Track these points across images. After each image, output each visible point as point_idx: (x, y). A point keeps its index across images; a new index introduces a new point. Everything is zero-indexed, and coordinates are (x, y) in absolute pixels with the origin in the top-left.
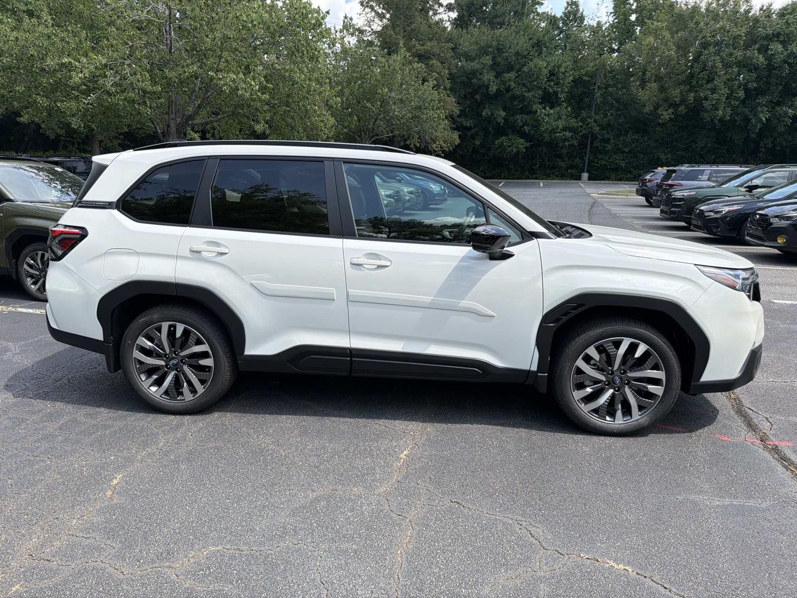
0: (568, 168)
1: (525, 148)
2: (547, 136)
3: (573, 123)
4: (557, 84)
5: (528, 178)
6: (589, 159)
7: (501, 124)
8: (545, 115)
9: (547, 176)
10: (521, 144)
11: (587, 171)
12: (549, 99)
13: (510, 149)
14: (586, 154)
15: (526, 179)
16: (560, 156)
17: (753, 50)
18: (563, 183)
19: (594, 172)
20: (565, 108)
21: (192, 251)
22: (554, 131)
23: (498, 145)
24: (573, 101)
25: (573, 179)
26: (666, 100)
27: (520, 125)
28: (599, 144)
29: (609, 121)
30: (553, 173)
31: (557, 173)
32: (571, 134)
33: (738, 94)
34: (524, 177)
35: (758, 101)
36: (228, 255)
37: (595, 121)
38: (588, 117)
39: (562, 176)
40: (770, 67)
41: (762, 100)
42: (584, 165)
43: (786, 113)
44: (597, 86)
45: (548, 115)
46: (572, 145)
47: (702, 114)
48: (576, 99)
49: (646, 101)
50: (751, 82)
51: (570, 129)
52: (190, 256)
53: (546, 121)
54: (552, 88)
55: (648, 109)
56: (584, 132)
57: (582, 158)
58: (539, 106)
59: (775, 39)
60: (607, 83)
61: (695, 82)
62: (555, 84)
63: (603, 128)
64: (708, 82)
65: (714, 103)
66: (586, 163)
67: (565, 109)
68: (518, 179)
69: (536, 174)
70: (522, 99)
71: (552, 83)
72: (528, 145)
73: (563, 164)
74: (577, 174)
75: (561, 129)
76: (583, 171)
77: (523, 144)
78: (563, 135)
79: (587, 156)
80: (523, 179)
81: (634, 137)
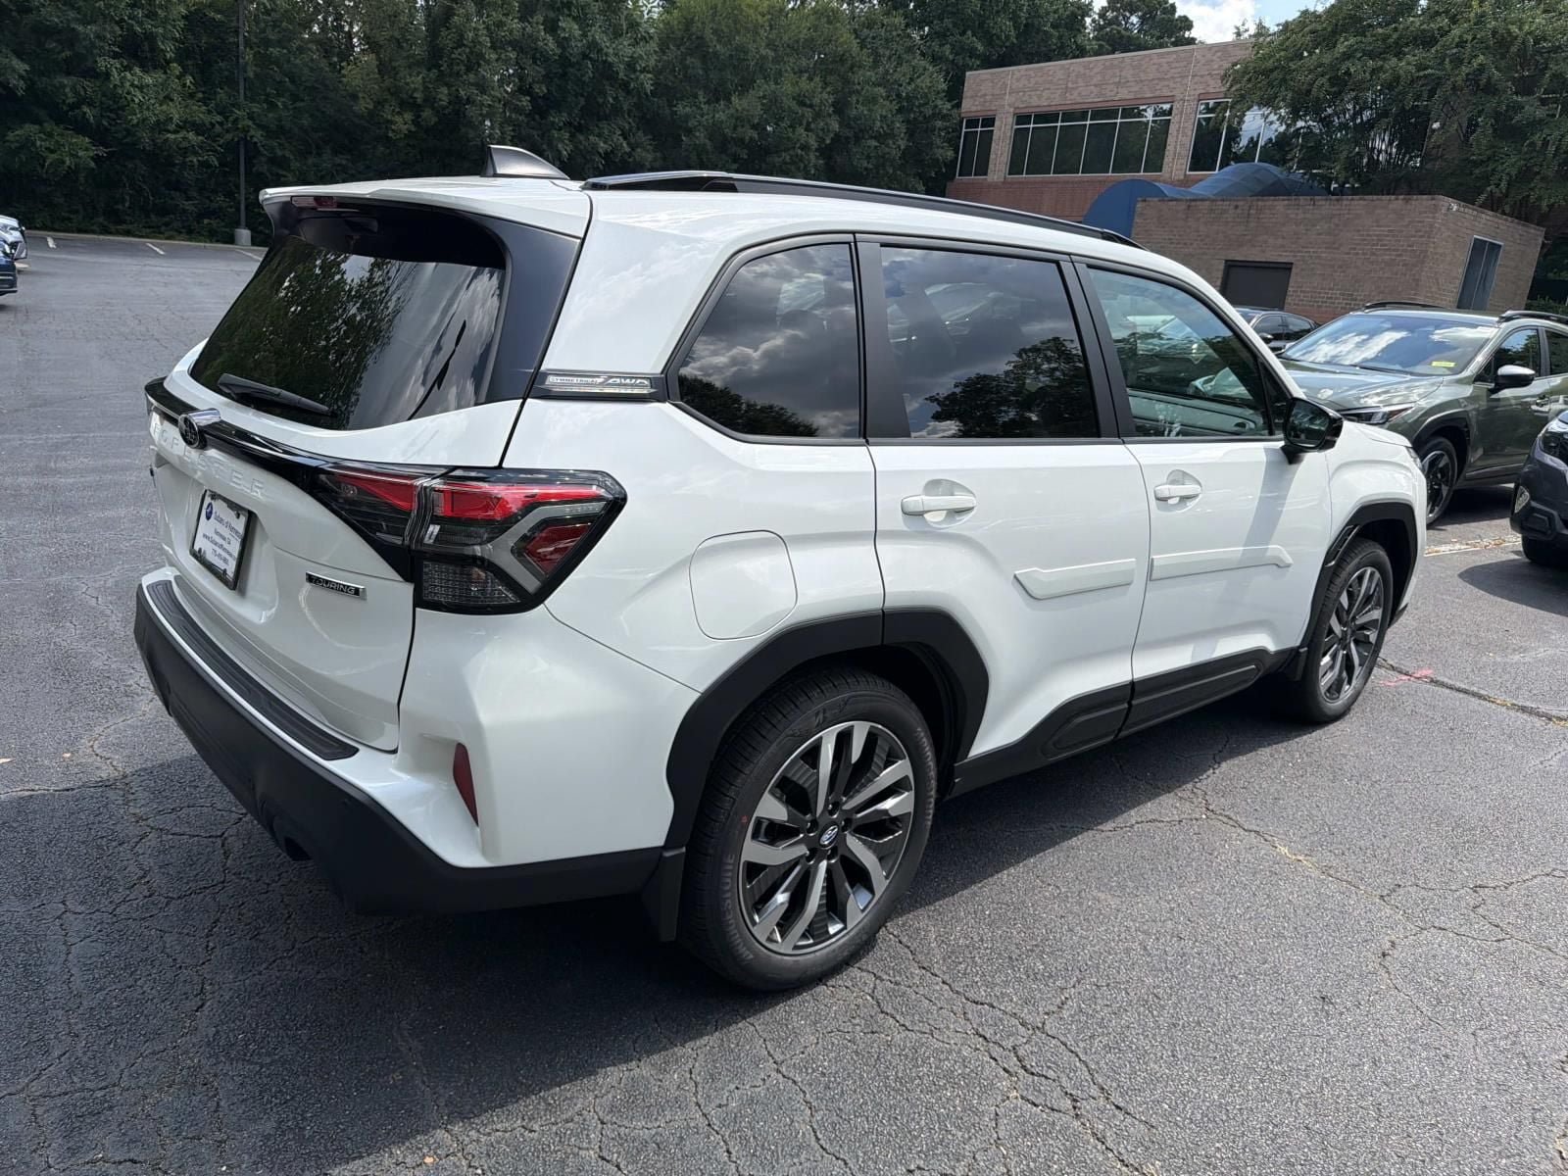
0: (200, 216)
1: (92, 158)
2: (145, 137)
3: (199, 113)
4: (151, 15)
5: (106, 231)
6: (246, 199)
7: (20, 93)
8: (132, 85)
9: (155, 231)
10: (82, 150)
11: (247, 226)
12: (138, 51)
13: (55, 156)
14: (238, 187)
15: (101, 233)
16: (177, 186)
17: (537, 23)
18: (196, 248)
19: (261, 228)
20: (179, 78)
21: (907, 513)
22: (161, 126)
23: (17, 145)
24: (190, 62)
25: (218, 241)
26: (395, 92)
27: (70, 101)
28: (266, 167)
29: (280, 120)
30: (166, 224)
31: (177, 224)
32: (200, 138)
33: (521, 101)
34: (95, 228)
35: (552, 119)
36: (973, 513)
37: (251, 117)
38: (233, 105)
39: (191, 233)
40: (564, 61)
41: (557, 118)
42: (238, 210)
43: (595, 146)
44: (241, 38)
45: (141, 88)
46: (205, 164)
47: (463, 130)
48: (196, 59)
49: (358, 89)
50: (537, 83)
51: (199, 128)
52: (905, 529)
53: (137, 100)
54: (140, 23)
55: (363, 105)
56: (229, 137)
57: (230, 195)
58: (112, 61)
59: (566, 11)
60: (263, 35)
61: (445, 65)
62: (147, 16)
63: (269, 133)
64: (469, 69)
65: (485, 112)
66: (243, 207)
67: (177, 79)
68: (80, 231)
69: (124, 222)
70: (70, 38)
71: (140, 13)
72: (102, 151)
73: (188, 205)
74: (224, 229)
75: (177, 125)
76: (237, 224)
77: (87, 149)
78: (184, 138)
79: (243, 191)
80: (93, 232)
81: (338, 160)
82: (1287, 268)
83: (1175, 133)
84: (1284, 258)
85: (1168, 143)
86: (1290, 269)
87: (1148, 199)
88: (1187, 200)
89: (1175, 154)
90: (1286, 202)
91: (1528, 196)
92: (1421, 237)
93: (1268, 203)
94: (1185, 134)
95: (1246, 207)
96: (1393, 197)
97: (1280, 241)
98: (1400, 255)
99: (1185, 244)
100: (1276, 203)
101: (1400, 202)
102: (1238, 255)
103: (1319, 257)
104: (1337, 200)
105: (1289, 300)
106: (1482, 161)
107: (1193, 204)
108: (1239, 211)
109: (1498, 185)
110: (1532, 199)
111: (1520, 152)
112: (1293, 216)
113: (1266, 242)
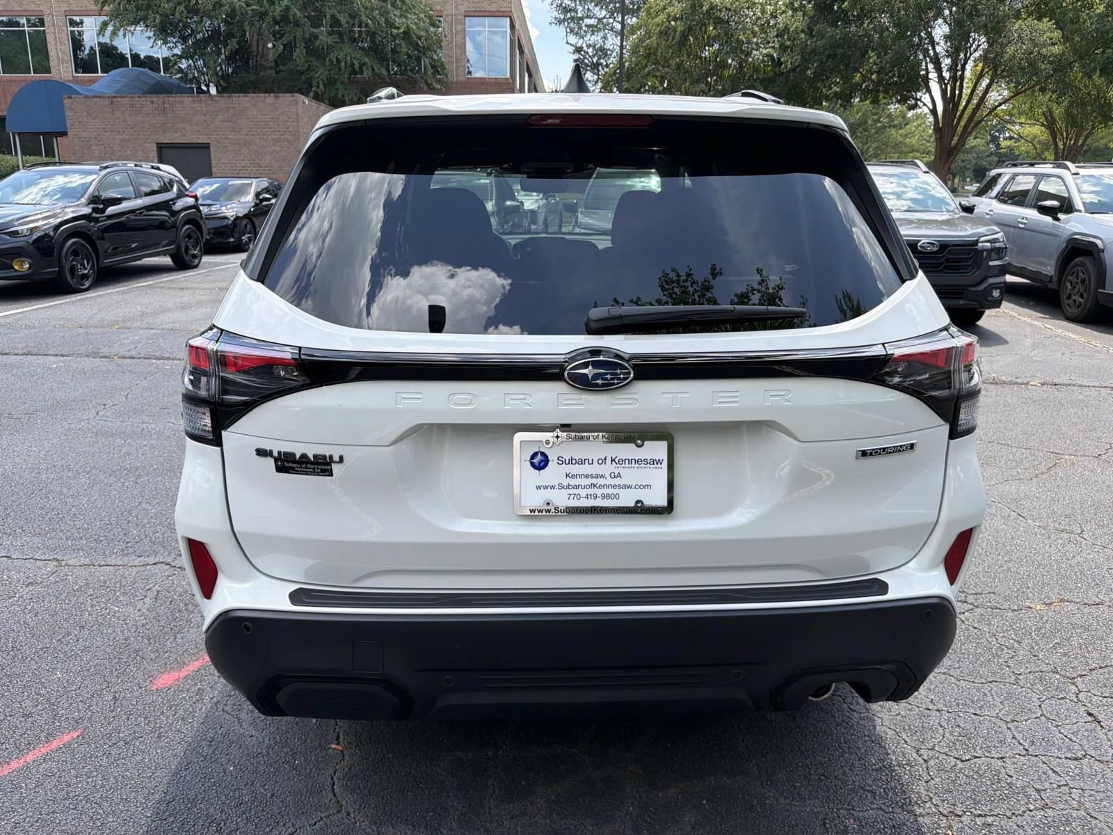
82: (206, 147)
83: (53, 42)
84: (202, 140)
85: (49, 50)
86: (209, 148)
87: (73, 96)
88: (109, 97)
89: (58, 58)
90: (190, 99)
91: (337, 94)
92: (293, 122)
93: (177, 99)
94: (62, 43)
95: (160, 102)
96: (267, 95)
97: (195, 128)
98: (283, 135)
99: (119, 132)
100: (183, 99)
101: (273, 98)
102: (166, 139)
103: (228, 138)
104: (229, 97)
105: (214, 170)
106: (304, 71)
107: (114, 100)
108: (155, 105)
109: (318, 87)
110: (340, 95)
111: (325, 66)
112: (198, 109)
113: (184, 128)
